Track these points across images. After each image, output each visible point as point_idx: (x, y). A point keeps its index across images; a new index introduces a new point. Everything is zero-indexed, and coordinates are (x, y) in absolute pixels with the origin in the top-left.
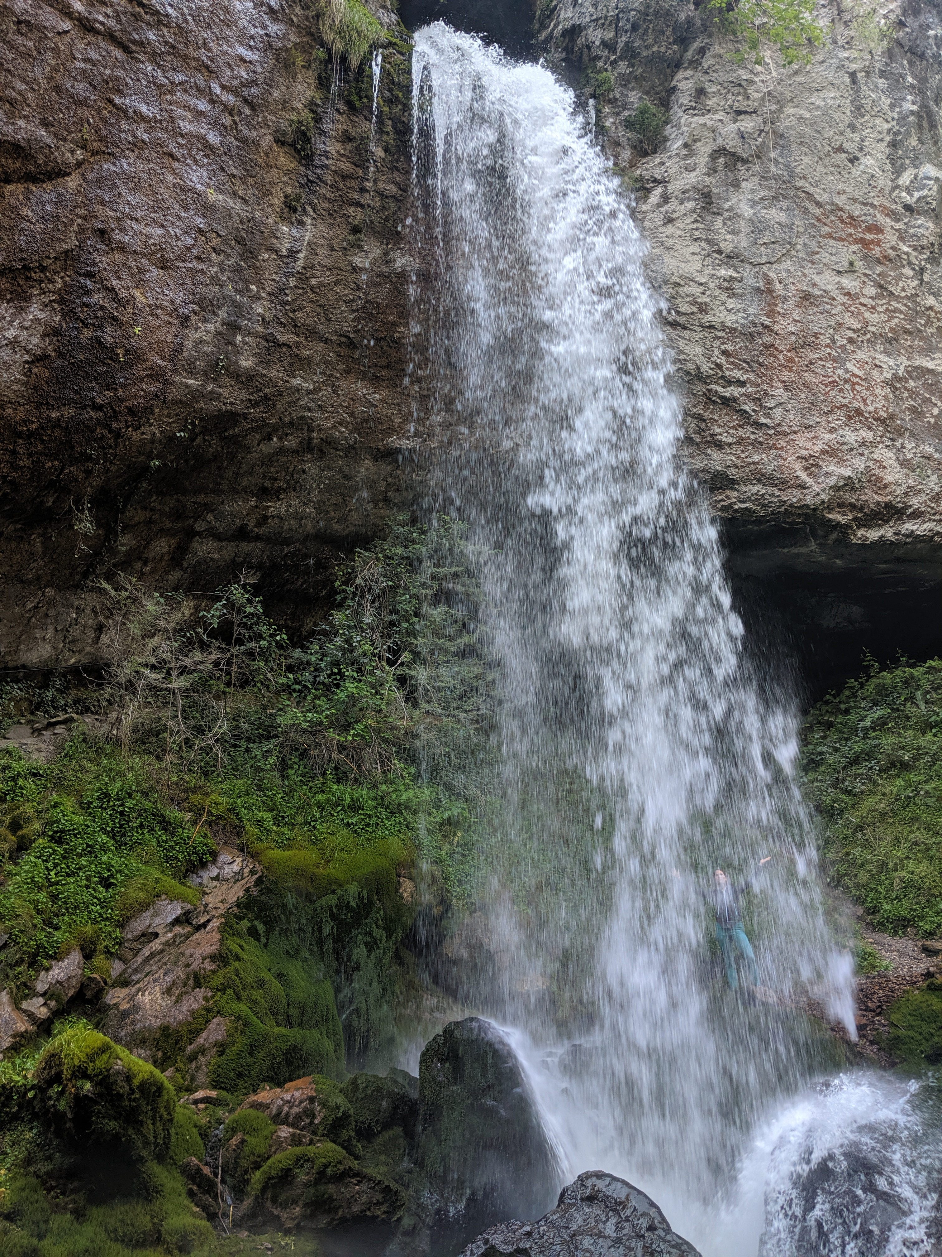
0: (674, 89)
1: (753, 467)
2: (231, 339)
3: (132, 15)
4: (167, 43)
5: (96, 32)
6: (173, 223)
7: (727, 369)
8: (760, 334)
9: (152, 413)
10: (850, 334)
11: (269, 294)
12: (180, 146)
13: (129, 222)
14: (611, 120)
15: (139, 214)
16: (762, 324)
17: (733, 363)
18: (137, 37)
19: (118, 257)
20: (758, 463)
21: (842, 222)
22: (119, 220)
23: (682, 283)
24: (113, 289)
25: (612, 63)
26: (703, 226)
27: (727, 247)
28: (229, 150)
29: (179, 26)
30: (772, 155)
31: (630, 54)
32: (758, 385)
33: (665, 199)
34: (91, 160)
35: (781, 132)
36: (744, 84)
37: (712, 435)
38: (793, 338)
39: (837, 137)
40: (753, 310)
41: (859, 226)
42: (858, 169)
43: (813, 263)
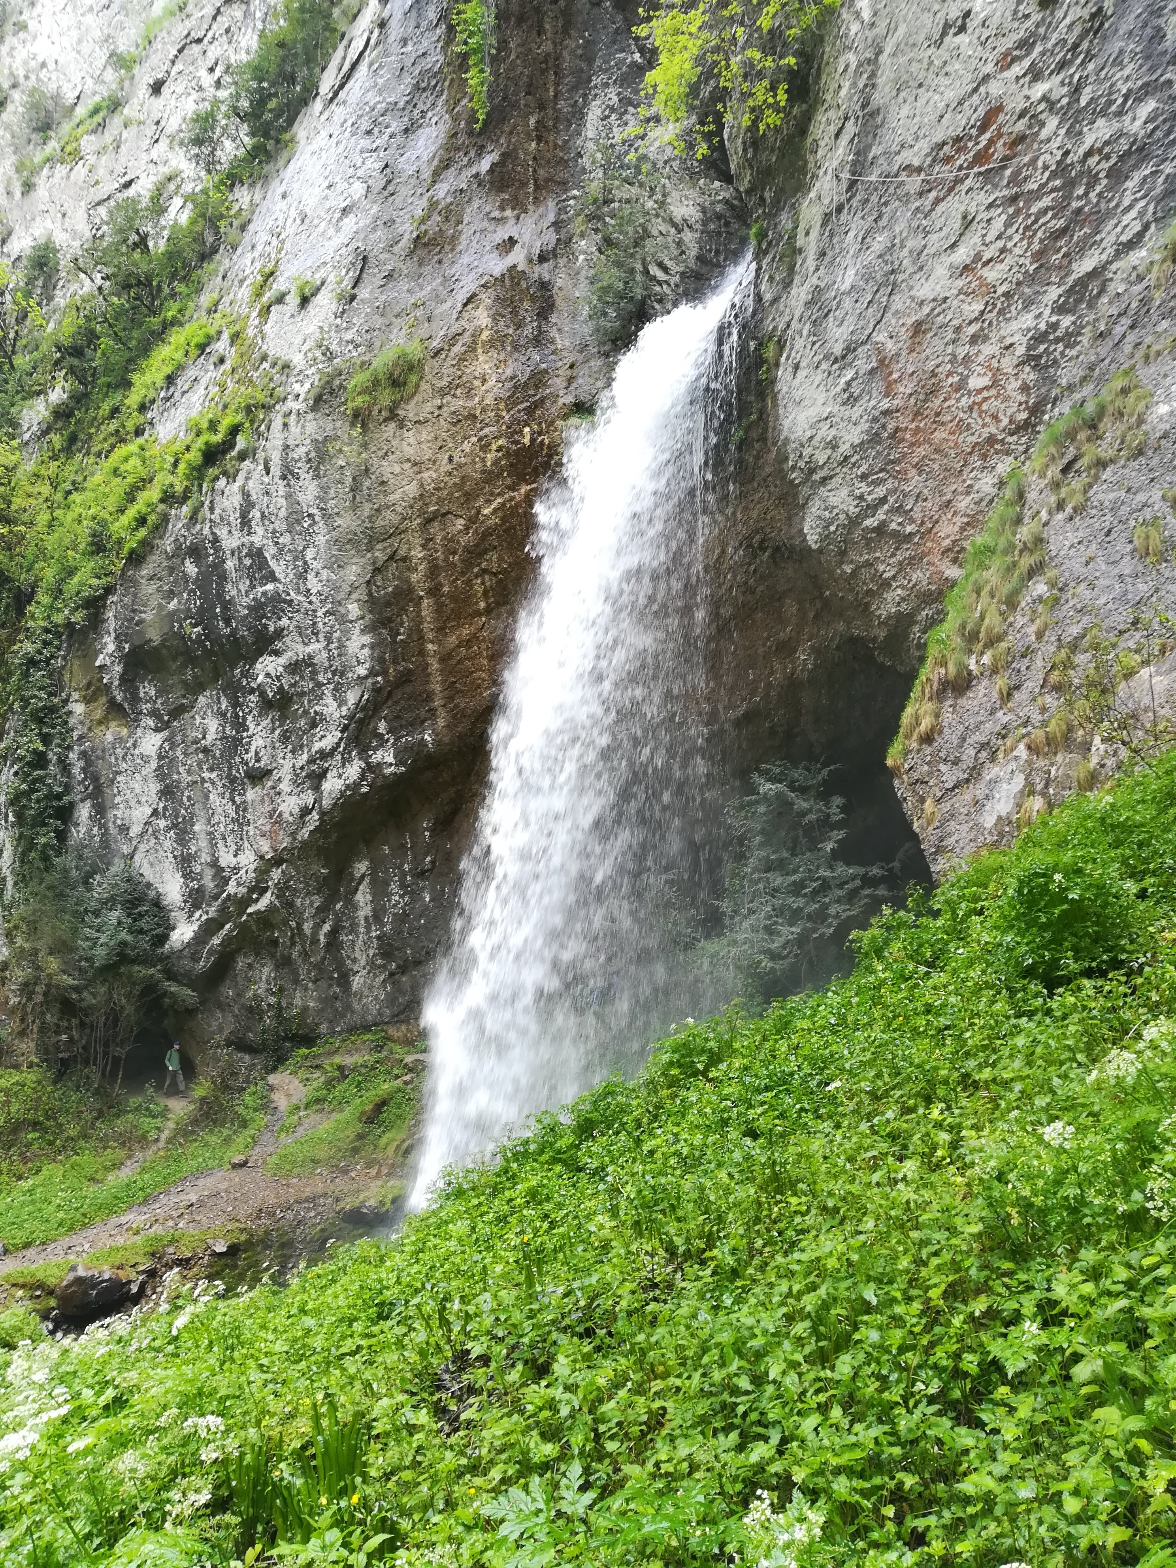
10: (973, 329)
14: (767, 277)
16: (883, 412)
17: (871, 483)
20: (917, 583)
21: (948, 160)
23: (815, 432)
25: (760, 204)
26: (818, 344)
27: (840, 347)
32: (897, 490)
38: (912, 400)
39: (939, 15)
40: (873, 403)
41: (970, 140)
42: (970, 31)
43: (921, 268)
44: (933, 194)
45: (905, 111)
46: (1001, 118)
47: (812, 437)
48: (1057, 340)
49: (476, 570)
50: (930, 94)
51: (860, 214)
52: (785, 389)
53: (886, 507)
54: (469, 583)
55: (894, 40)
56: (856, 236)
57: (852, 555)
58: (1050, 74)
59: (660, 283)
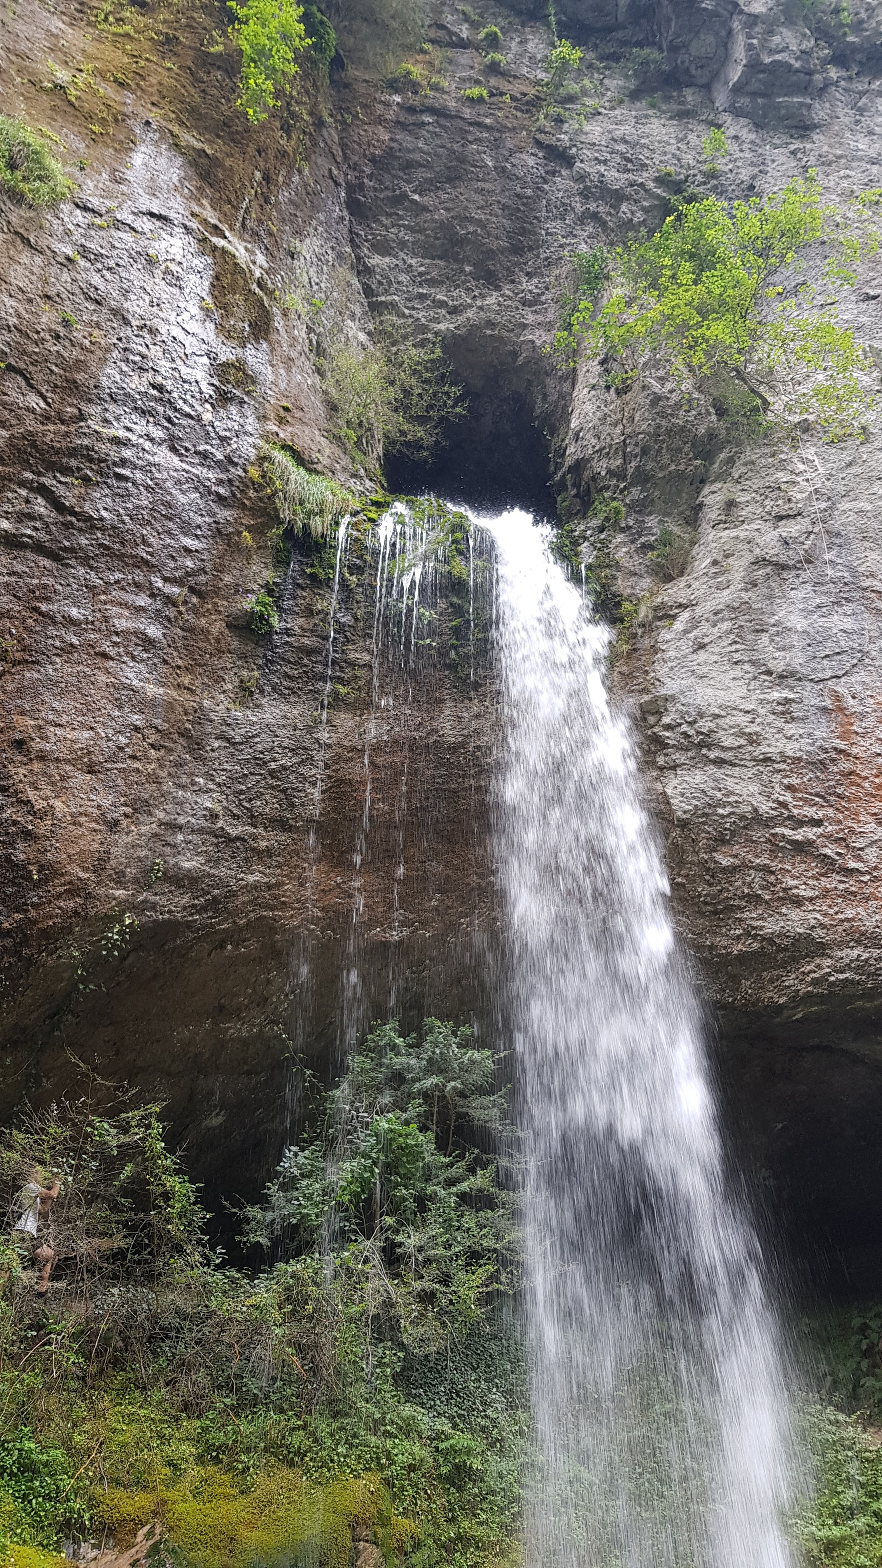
0: (701, 506)
1: (847, 925)
2: (170, 839)
3: (63, 524)
4: (101, 545)
5: (23, 546)
6: (104, 724)
7: (795, 806)
8: (833, 760)
9: (71, 932)
11: (219, 785)
12: (115, 644)
13: (52, 729)
14: (624, 550)
15: (65, 719)
16: (835, 749)
17: (801, 799)
18: (67, 544)
19: (37, 766)
20: (853, 919)
22: (40, 727)
23: (723, 713)
24: (29, 801)
25: (622, 491)
26: (743, 647)
27: (778, 666)
28: (174, 642)
29: (114, 527)
30: (827, 557)
31: (643, 478)
32: (840, 822)
33: (694, 624)
34: (13, 671)
35: (836, 530)
36: (783, 486)
37: (785, 890)
40: (821, 734)
51: (809, 587)
52: (673, 654)
56: (804, 598)
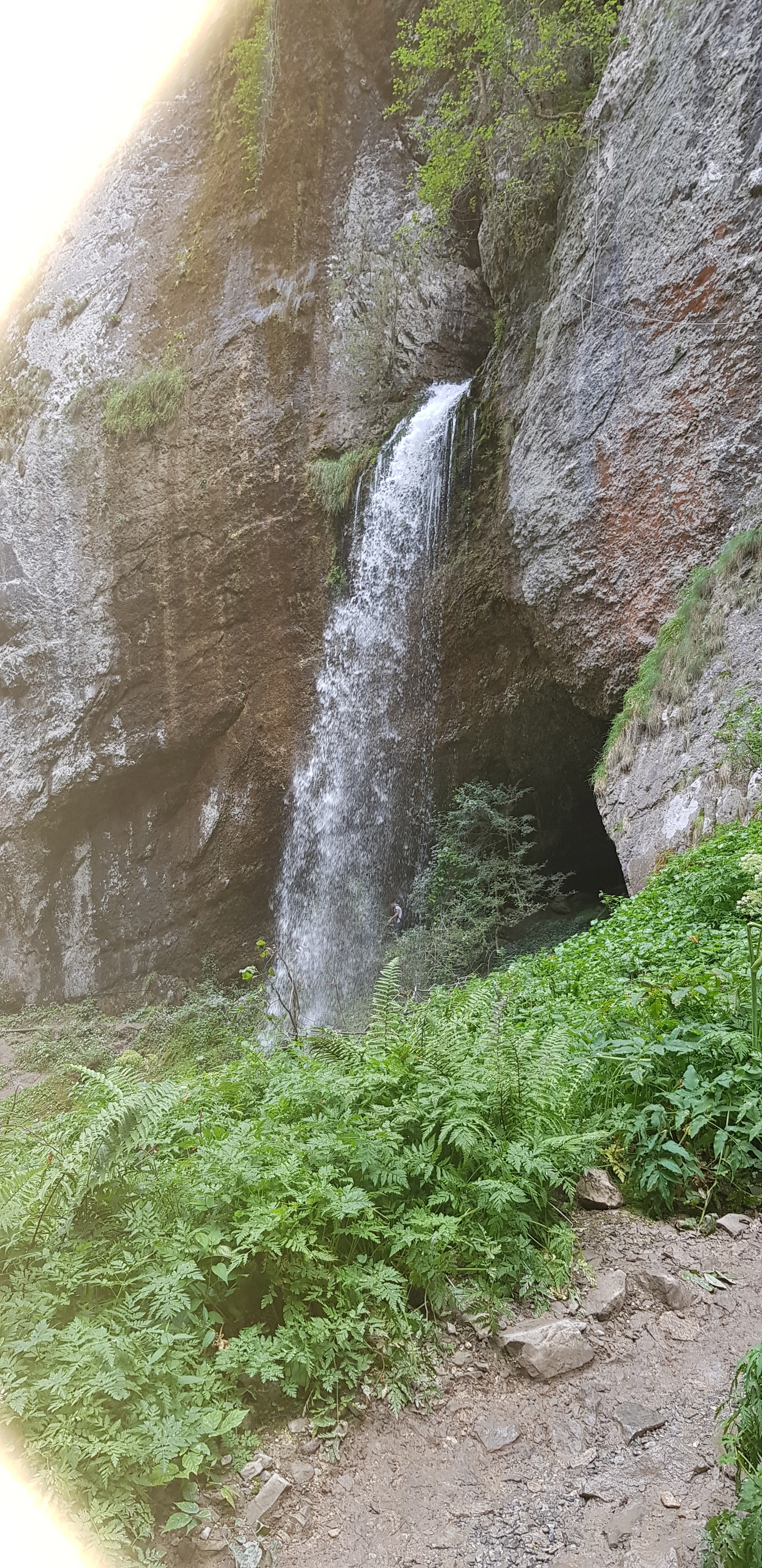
1: (613, 650)
8: (598, 511)
10: (677, 443)
16: (599, 499)
17: (584, 557)
20: (615, 644)
21: (668, 301)
23: (539, 507)
27: (566, 440)
38: (624, 494)
39: (671, 181)
40: (591, 490)
41: (687, 289)
42: (695, 199)
43: (640, 386)
44: (654, 327)
45: (637, 254)
46: (714, 277)
47: (536, 511)
48: (744, 463)
49: (219, 588)
50: (659, 243)
51: (591, 332)
52: (516, 467)
53: (594, 578)
54: (211, 598)
55: (632, 192)
56: (587, 349)
57: (562, 614)
58: (755, 250)
59: (406, 351)
